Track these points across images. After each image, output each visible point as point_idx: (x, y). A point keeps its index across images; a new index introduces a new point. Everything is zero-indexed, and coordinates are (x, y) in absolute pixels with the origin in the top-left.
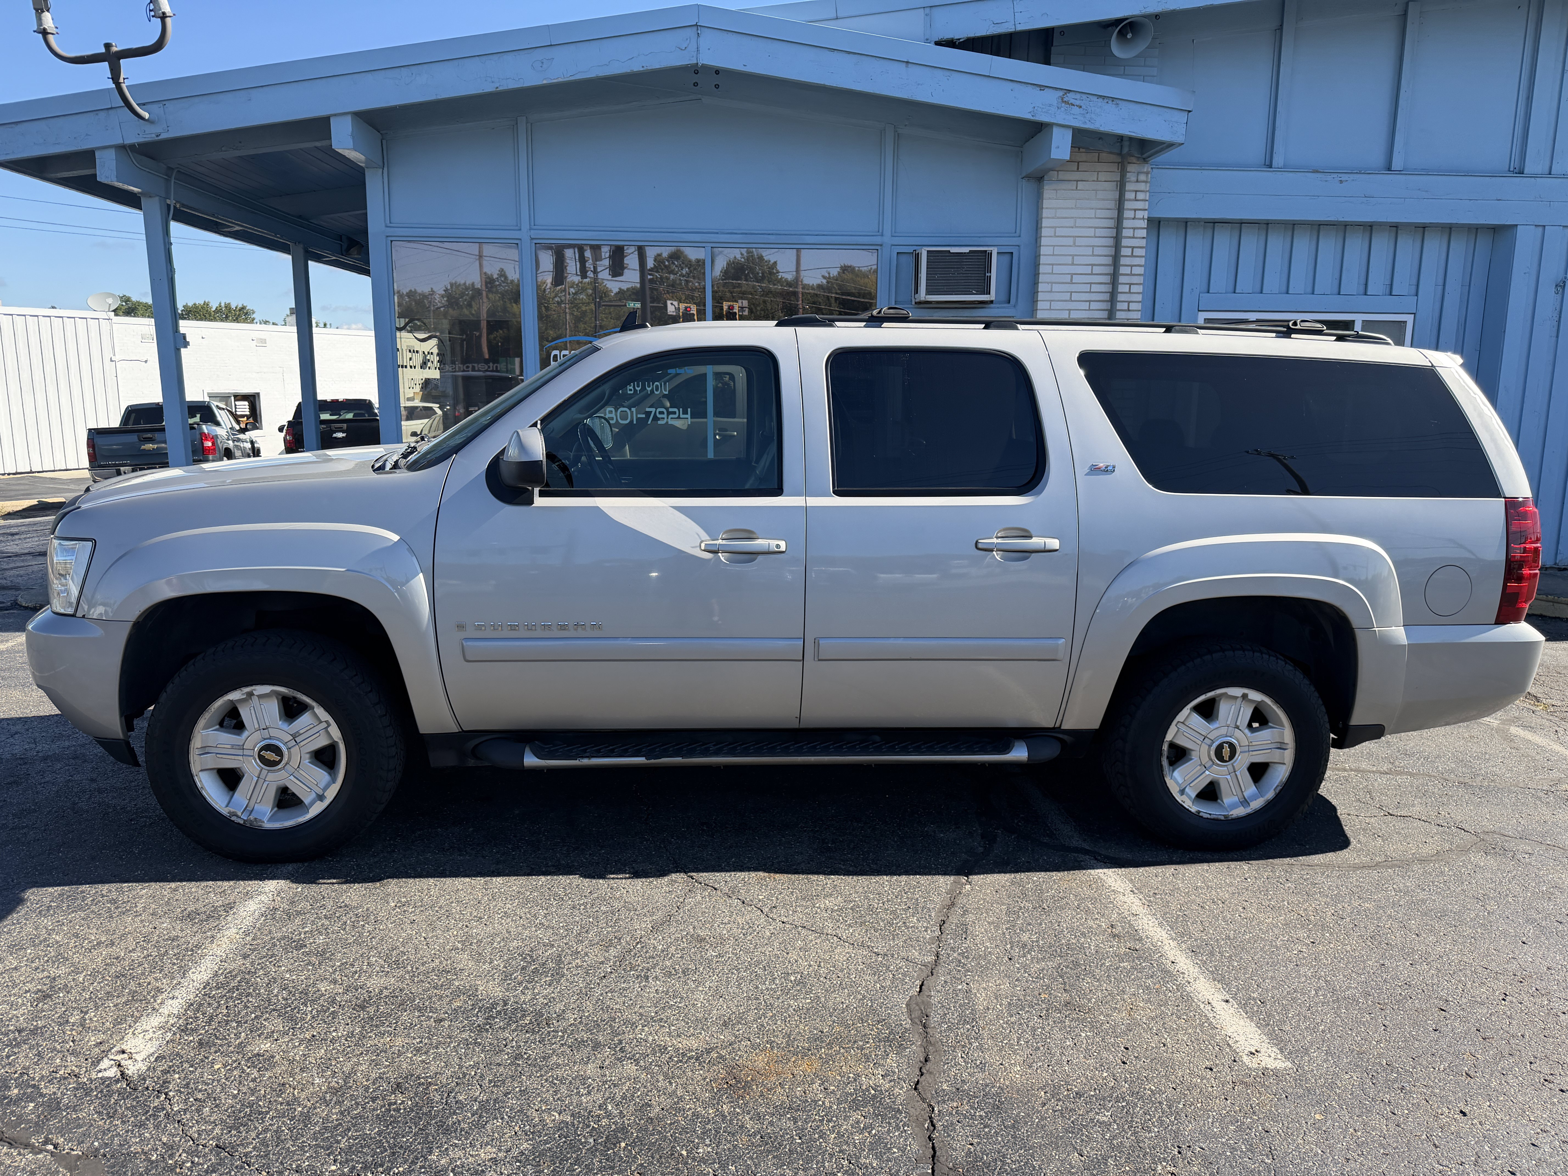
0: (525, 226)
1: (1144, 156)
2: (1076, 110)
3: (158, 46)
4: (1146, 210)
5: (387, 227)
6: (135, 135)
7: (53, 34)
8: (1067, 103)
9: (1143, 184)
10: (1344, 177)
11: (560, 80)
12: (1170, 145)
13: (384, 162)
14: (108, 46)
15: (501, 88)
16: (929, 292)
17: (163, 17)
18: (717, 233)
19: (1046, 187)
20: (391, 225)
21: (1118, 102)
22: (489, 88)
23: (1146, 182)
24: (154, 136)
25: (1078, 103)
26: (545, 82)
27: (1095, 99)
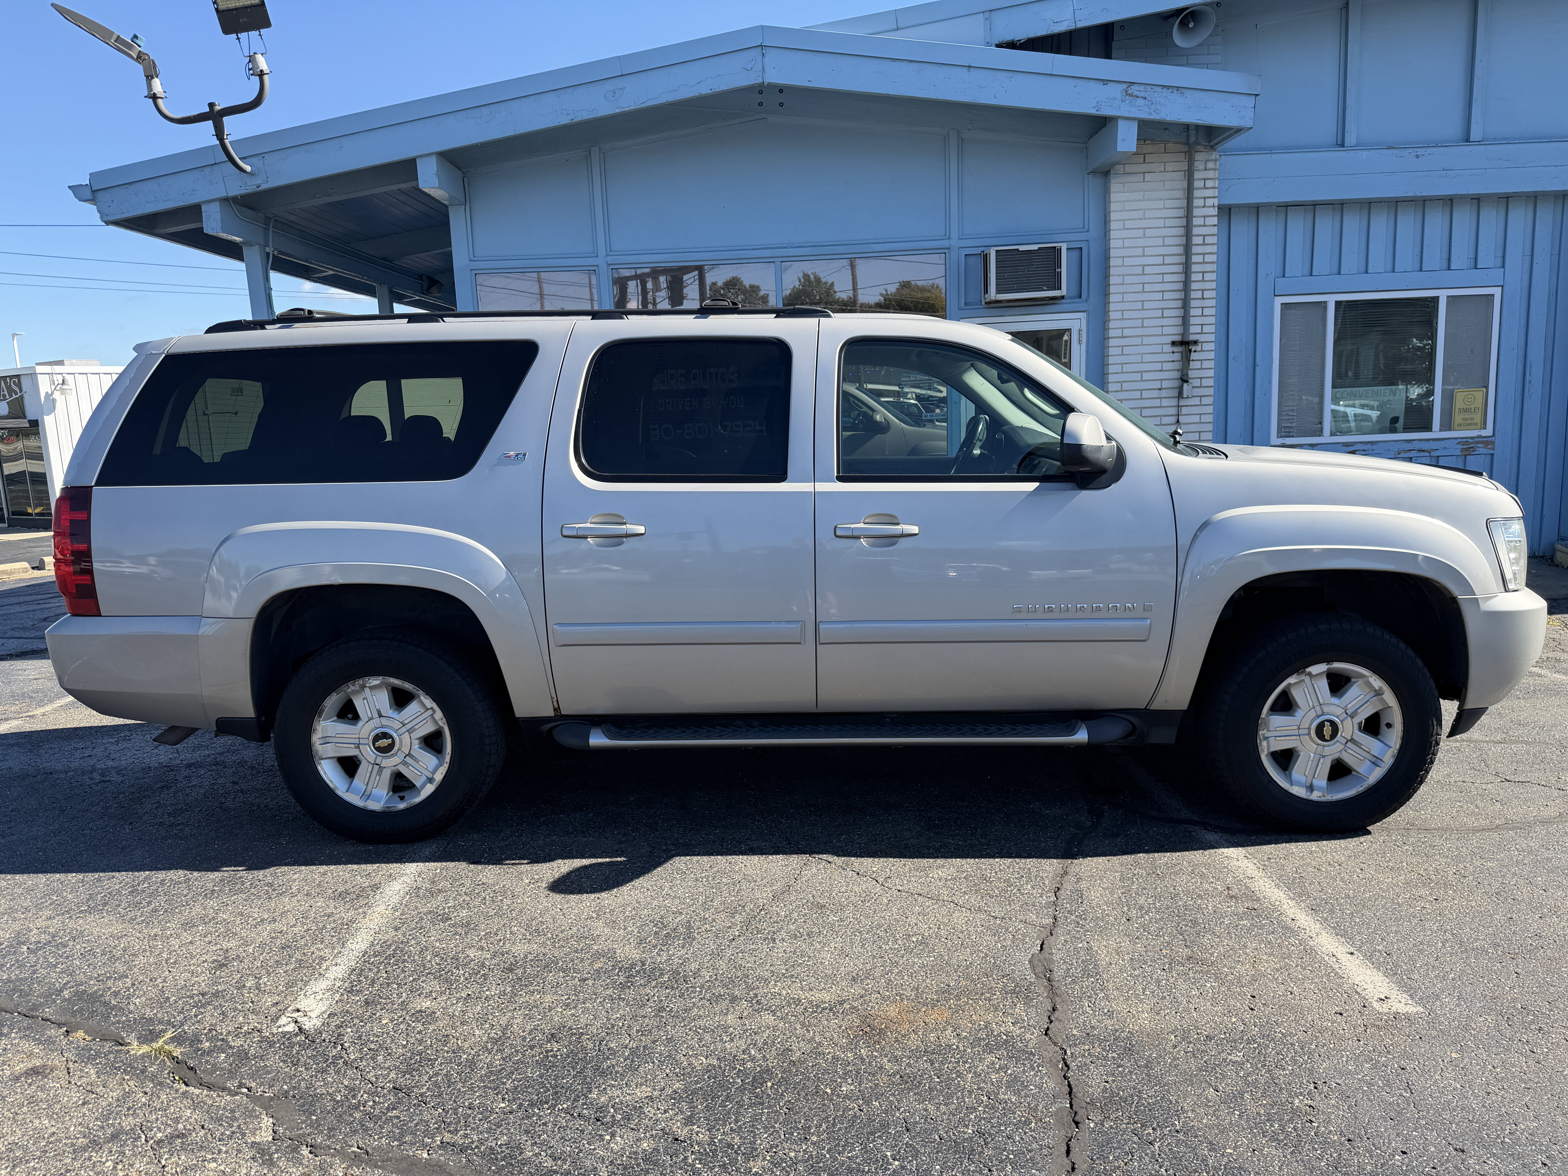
0: (602, 251)
1: (1212, 144)
2: (1140, 102)
3: (257, 102)
4: (1216, 197)
5: (470, 260)
6: (237, 188)
7: (162, 98)
8: (1131, 95)
9: (1212, 172)
10: (1421, 152)
11: (632, 108)
12: (1239, 130)
13: (466, 199)
14: (211, 105)
15: (576, 120)
16: (998, 291)
17: (261, 74)
18: (786, 248)
19: (1113, 181)
20: (475, 259)
21: (1183, 90)
22: (564, 120)
23: (1215, 169)
24: (254, 187)
25: (1142, 94)
26: (617, 111)
27: (1159, 89)
